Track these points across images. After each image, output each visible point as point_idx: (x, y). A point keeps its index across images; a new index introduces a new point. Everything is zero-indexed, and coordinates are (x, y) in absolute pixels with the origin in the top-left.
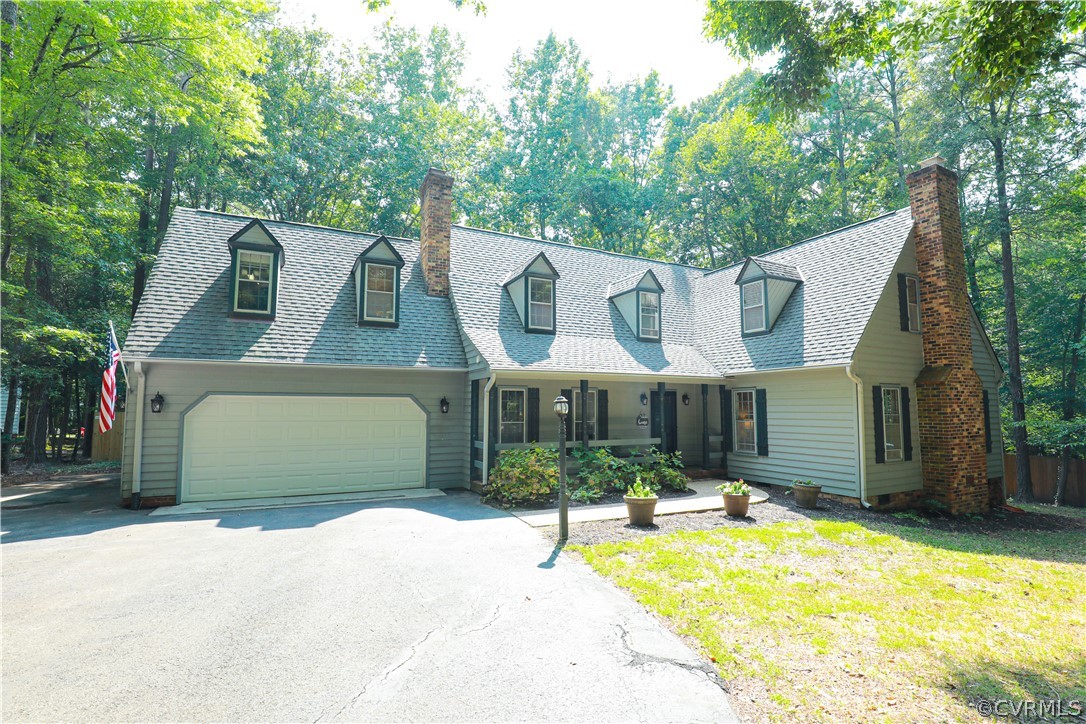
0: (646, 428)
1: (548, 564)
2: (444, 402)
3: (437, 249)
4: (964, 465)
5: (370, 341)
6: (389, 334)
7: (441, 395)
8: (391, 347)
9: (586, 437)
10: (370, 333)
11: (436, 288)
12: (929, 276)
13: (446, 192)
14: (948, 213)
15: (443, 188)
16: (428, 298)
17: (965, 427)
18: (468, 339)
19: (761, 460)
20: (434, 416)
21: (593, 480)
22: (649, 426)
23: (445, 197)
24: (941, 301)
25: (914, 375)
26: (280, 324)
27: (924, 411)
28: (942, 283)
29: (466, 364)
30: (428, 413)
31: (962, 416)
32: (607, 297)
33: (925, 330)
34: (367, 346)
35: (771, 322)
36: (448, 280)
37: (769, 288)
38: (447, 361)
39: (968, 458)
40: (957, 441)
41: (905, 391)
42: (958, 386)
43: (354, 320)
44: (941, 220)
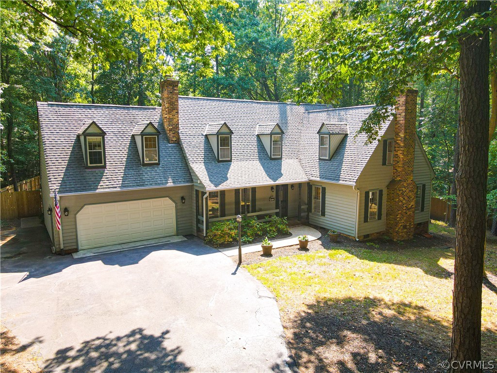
0: (273, 202)
1: (234, 274)
2: (183, 198)
3: (172, 119)
4: (402, 221)
5: (149, 174)
6: (156, 169)
7: (182, 195)
8: (158, 176)
9: (246, 212)
10: (148, 169)
11: (173, 139)
12: (398, 140)
13: (175, 88)
14: (410, 111)
15: (174, 87)
16: (170, 145)
17: (405, 205)
18: (192, 169)
19: (322, 217)
20: (179, 204)
21: (249, 232)
22: (275, 201)
23: (175, 91)
24: (401, 152)
25: (387, 184)
26: (109, 170)
27: (389, 199)
28: (402, 145)
29: (192, 181)
30: (176, 204)
31: (404, 201)
32: (256, 134)
33: (394, 163)
34: (148, 177)
35: (331, 154)
36: (179, 135)
37: (331, 139)
38: (183, 180)
39: (405, 218)
40: (400, 212)
41: (381, 192)
42: (403, 189)
43: (139, 163)
44: (405, 115)
